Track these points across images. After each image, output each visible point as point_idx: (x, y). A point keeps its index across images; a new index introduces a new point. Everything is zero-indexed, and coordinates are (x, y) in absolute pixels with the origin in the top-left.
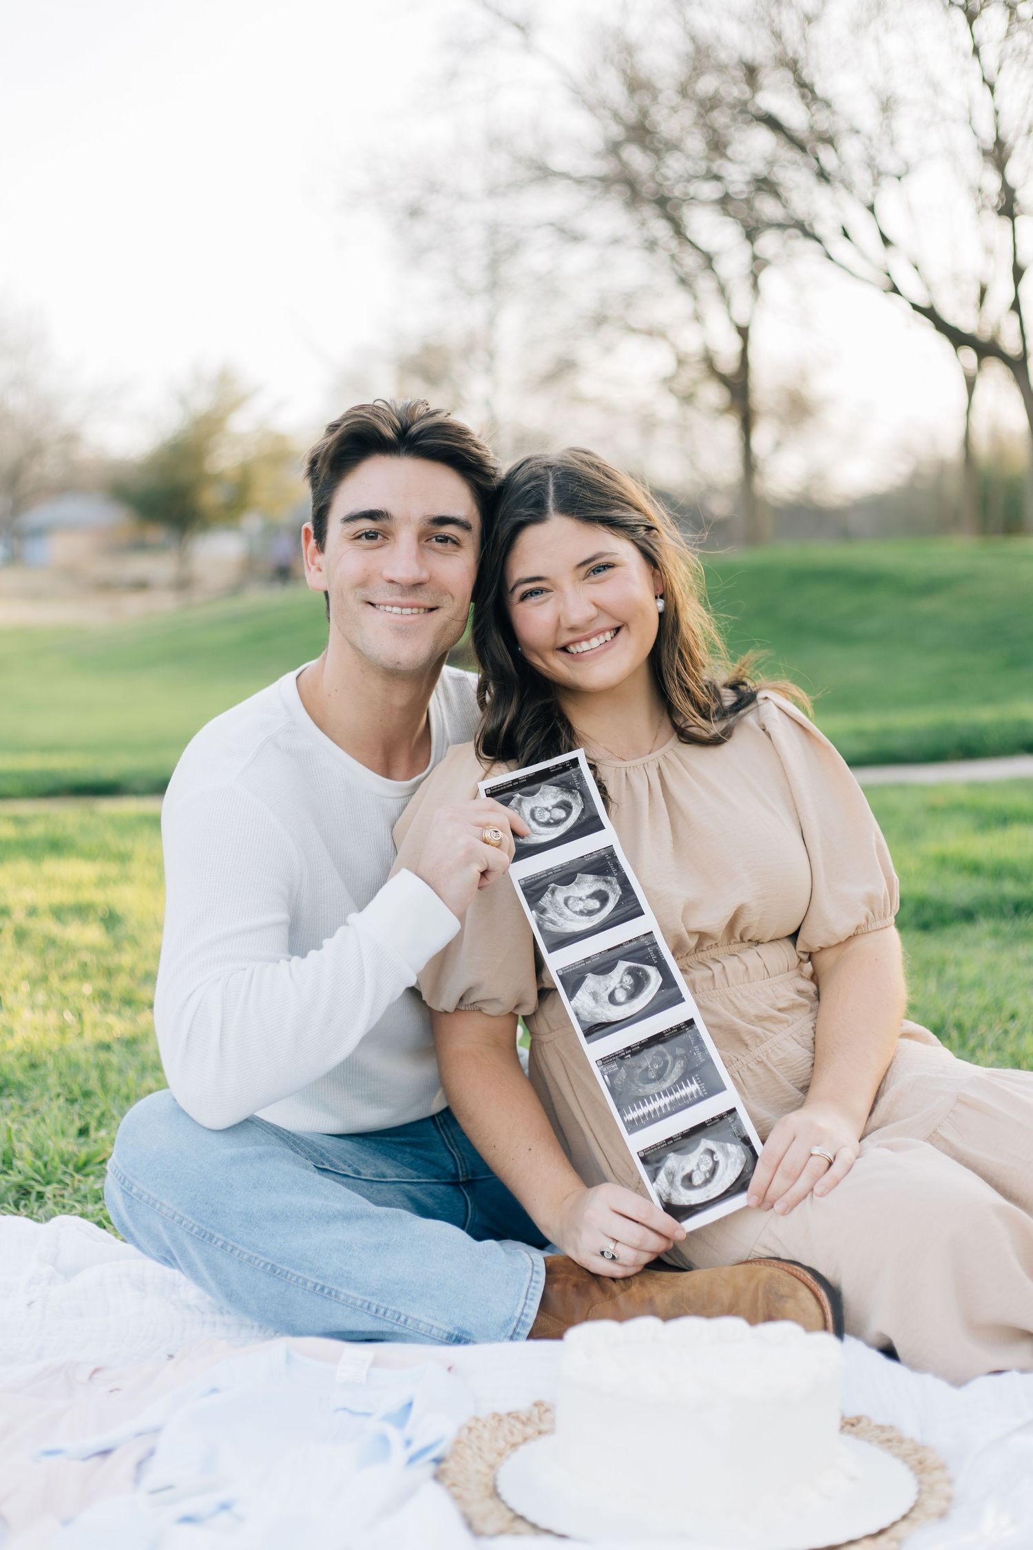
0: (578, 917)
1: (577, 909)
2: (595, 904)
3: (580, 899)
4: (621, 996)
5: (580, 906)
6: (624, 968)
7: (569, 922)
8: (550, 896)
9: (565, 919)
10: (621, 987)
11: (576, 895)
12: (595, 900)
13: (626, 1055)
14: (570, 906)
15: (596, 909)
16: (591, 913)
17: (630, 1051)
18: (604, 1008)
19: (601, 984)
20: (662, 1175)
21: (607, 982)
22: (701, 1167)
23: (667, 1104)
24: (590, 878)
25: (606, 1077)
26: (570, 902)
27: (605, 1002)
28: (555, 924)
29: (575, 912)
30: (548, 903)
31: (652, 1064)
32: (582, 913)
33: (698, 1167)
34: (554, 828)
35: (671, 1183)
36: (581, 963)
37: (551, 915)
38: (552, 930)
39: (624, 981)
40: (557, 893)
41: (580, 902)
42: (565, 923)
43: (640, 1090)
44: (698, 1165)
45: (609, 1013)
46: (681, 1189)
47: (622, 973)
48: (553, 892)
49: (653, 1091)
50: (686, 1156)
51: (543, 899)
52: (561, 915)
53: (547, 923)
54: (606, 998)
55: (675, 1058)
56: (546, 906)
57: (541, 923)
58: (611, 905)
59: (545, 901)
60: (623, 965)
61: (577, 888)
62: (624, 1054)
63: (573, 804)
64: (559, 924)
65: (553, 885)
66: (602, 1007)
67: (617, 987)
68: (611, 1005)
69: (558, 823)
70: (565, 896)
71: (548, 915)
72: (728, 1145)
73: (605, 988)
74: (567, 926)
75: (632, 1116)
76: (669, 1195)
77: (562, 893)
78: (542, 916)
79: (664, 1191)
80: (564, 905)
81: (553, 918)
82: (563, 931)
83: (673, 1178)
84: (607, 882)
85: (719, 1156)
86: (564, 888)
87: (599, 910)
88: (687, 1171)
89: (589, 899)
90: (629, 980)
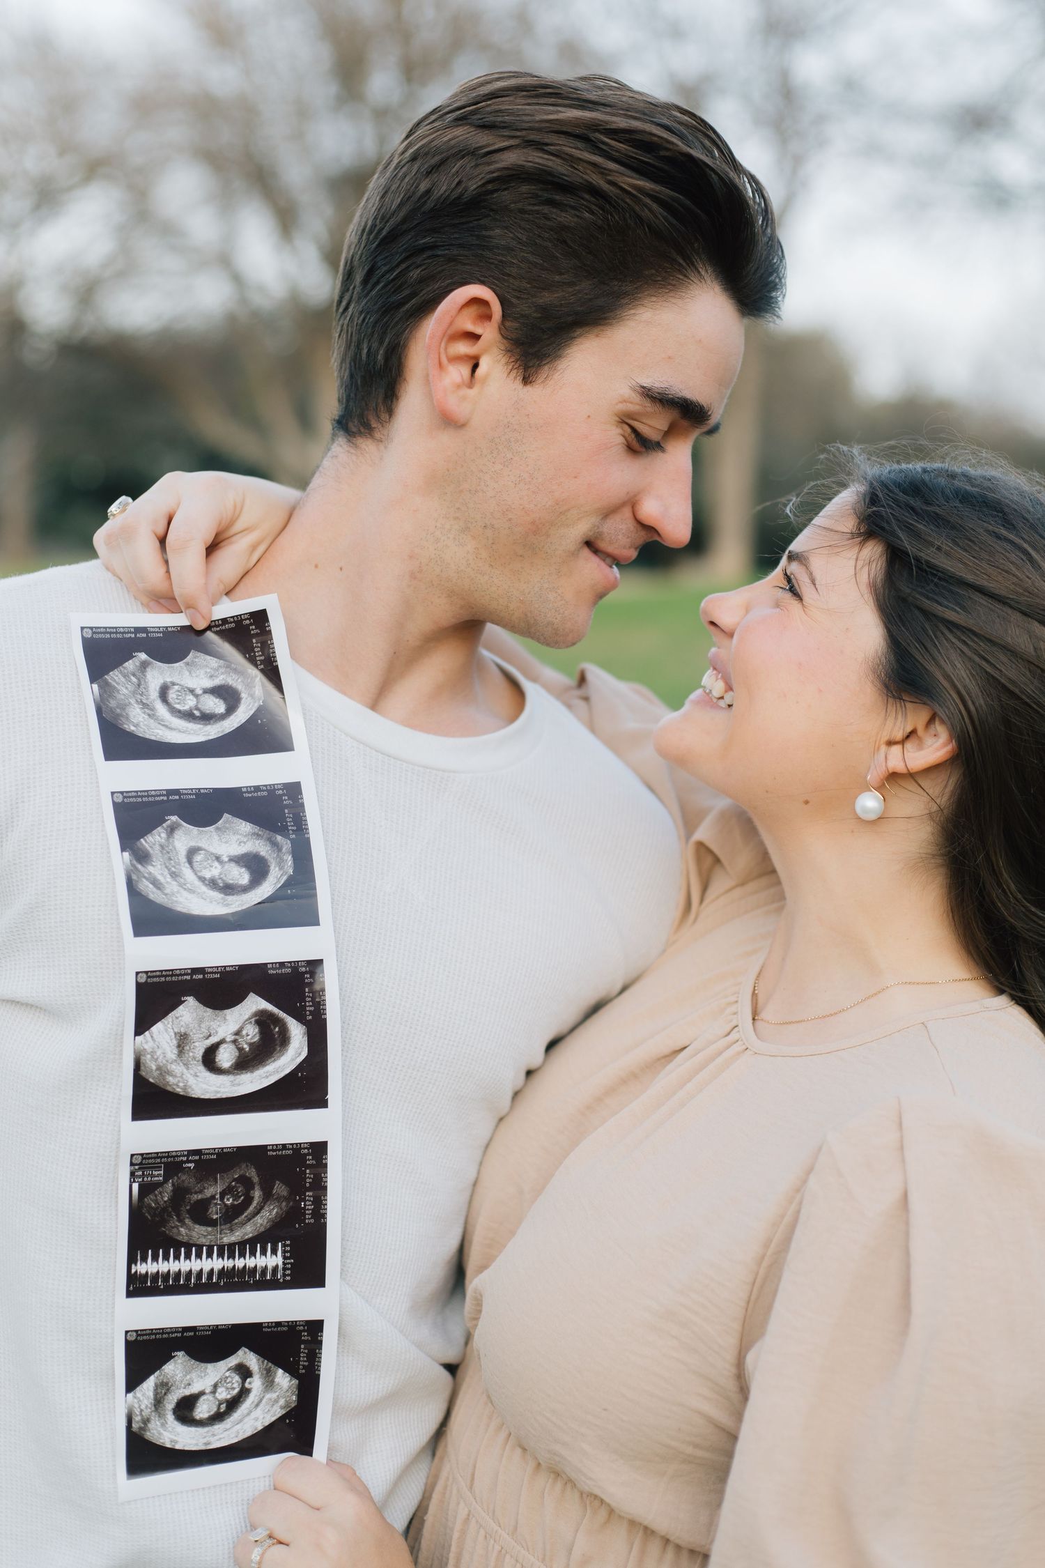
0: (204, 889)
1: (208, 875)
2: (241, 876)
3: (218, 858)
4: (226, 1057)
5: (214, 871)
6: (254, 1009)
7: (185, 894)
8: (164, 835)
9: (181, 885)
10: (235, 1042)
11: (212, 850)
12: (244, 869)
13: (188, 1161)
14: (195, 865)
15: (241, 886)
16: (229, 889)
17: (197, 1158)
18: (188, 1069)
19: (203, 1026)
20: (149, 1385)
21: (214, 1025)
22: (219, 1390)
23: (216, 1270)
24: (245, 827)
25: (136, 1186)
26: (198, 858)
27: (194, 1058)
28: (159, 888)
29: (202, 879)
30: (157, 847)
31: (223, 1194)
32: (213, 884)
33: (214, 1392)
34: (199, 726)
35: (158, 1402)
36: (185, 974)
37: (156, 869)
38: (152, 897)
39: (244, 1032)
40: (178, 834)
41: (216, 864)
42: (178, 892)
43: (182, 1229)
44: (215, 1386)
45: (192, 1081)
46: (170, 1417)
47: (247, 1017)
48: (172, 830)
49: (203, 1241)
50: (203, 1364)
51: (150, 838)
52: (174, 875)
53: (146, 883)
54: (199, 1052)
55: (268, 1196)
56: (151, 852)
57: (134, 877)
58: (266, 889)
59: (153, 841)
60: (255, 1003)
61: (216, 837)
62: (185, 1159)
63: (243, 695)
64: (167, 891)
65: (174, 818)
66: (186, 1065)
67: (228, 1040)
68: (201, 1068)
69: (207, 718)
70: (193, 844)
71: (150, 868)
72: (280, 1371)
73: (206, 1033)
74: (181, 899)
75: (147, 1267)
76: (146, 1421)
77: (186, 837)
78: (139, 866)
79: (141, 1410)
80: (185, 860)
81: (160, 877)
82: (170, 906)
83: (165, 1394)
84: (275, 845)
85: (256, 1383)
86: (195, 830)
87: (245, 889)
88: (194, 1389)
89: (233, 864)
90: (252, 1033)
